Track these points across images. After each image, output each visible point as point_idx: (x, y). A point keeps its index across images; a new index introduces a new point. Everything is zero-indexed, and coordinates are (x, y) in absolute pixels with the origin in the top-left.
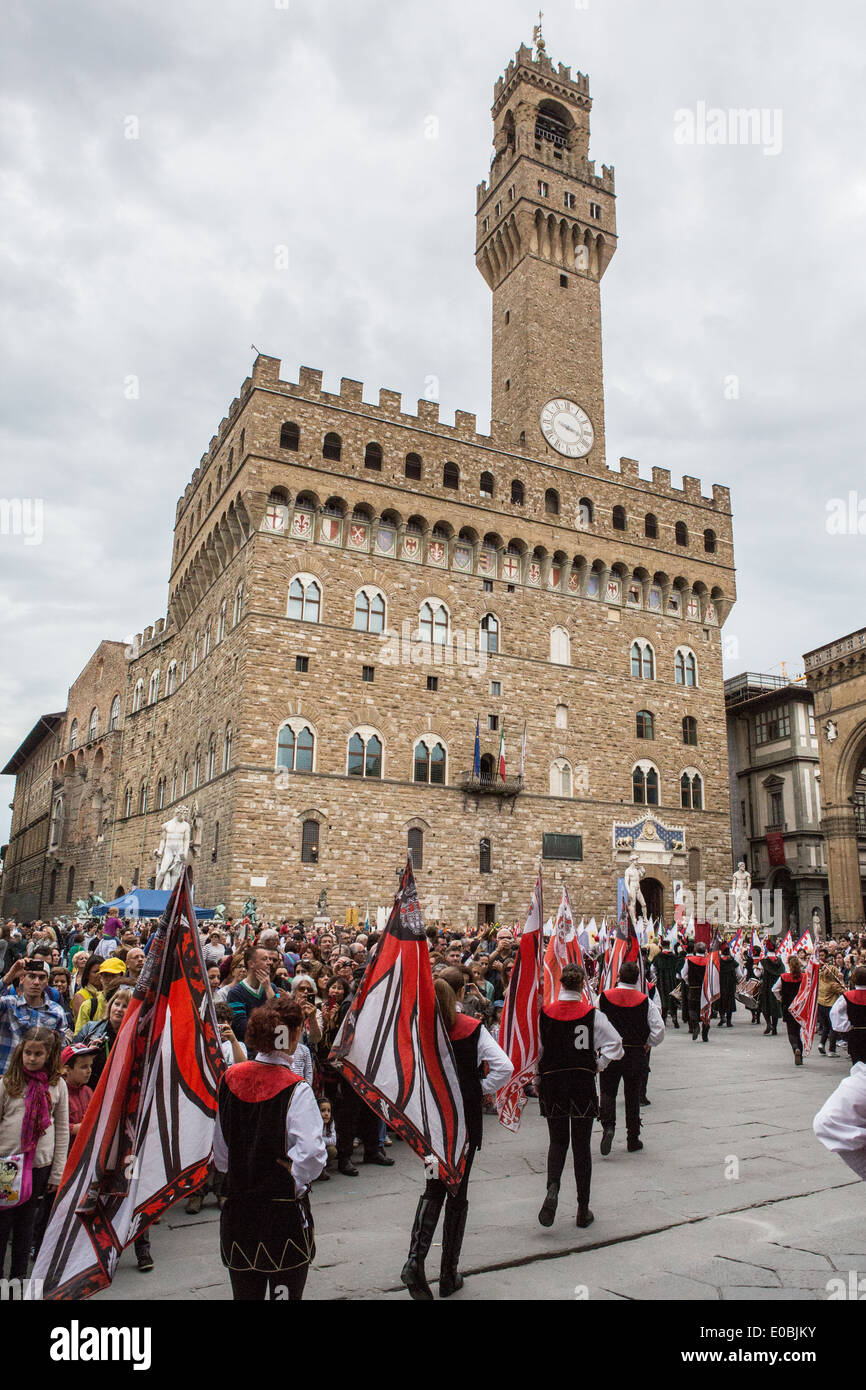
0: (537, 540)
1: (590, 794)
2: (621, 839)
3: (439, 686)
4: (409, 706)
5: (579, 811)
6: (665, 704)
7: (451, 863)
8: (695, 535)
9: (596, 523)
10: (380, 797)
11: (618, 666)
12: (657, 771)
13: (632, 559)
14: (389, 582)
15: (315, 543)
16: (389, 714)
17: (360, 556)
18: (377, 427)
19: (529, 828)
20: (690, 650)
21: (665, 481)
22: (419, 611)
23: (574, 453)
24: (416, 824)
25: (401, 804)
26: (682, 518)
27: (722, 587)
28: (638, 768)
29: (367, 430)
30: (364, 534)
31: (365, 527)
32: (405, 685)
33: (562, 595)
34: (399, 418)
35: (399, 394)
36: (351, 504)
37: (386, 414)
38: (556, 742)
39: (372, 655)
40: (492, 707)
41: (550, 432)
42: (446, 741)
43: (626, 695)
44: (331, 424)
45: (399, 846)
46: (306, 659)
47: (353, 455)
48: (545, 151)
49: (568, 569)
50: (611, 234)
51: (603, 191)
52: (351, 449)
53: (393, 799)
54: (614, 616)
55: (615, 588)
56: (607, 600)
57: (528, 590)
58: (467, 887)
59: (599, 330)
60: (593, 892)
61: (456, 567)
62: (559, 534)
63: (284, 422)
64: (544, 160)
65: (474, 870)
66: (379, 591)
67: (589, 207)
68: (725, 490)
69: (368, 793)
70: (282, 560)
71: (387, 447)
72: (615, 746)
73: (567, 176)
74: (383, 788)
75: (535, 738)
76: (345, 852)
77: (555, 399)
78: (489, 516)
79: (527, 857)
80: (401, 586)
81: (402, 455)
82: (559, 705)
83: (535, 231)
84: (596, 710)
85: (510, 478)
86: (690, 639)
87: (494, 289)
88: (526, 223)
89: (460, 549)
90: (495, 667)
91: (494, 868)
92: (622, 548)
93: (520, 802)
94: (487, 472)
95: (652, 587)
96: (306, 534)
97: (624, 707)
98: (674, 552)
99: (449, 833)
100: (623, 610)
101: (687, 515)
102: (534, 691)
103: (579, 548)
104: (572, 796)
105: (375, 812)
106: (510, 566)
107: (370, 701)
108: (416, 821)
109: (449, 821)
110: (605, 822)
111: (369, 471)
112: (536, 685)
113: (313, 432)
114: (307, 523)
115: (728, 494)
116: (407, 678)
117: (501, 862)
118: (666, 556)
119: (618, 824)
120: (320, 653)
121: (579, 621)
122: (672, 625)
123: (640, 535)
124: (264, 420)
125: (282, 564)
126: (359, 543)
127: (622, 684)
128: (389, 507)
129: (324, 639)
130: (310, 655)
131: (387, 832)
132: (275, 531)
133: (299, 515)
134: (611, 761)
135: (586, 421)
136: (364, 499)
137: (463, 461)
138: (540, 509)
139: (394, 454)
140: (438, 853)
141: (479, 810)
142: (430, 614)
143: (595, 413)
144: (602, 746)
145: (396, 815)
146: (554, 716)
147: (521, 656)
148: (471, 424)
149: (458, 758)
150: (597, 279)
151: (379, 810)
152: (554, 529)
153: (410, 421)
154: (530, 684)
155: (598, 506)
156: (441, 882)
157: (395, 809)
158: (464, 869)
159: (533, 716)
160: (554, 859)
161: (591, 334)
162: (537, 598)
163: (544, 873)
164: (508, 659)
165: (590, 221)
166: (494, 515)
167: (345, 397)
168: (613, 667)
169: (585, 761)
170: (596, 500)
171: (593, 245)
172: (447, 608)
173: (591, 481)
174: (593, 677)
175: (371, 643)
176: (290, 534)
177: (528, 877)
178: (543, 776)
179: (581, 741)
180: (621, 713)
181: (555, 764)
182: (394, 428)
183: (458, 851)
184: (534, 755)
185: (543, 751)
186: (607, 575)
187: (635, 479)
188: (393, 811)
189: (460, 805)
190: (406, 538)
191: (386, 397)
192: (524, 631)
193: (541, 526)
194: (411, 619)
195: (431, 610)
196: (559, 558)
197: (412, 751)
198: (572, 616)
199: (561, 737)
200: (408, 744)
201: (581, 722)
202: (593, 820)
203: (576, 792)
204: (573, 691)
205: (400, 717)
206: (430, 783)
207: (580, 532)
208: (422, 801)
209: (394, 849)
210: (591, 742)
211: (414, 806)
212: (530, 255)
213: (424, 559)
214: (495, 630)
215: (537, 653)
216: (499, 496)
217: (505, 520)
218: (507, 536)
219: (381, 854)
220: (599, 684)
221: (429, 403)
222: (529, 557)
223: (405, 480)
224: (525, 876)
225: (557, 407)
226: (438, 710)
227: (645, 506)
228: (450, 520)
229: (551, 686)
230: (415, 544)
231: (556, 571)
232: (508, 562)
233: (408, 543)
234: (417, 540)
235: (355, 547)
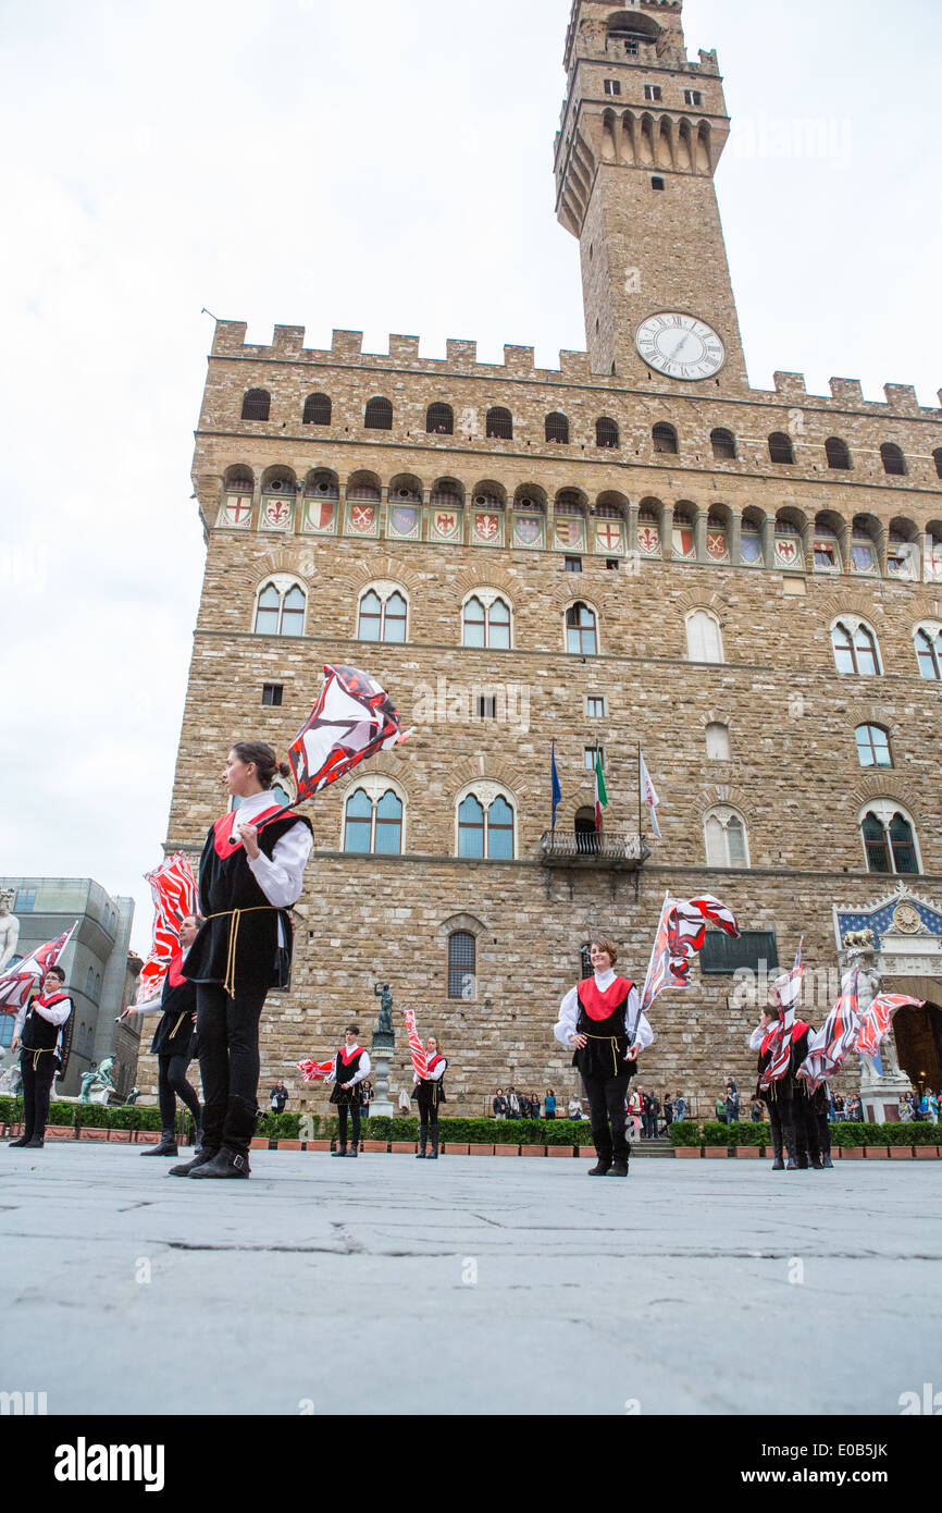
0: (646, 488)
1: (783, 861)
2: (850, 934)
5: (765, 891)
6: (907, 711)
7: (528, 987)
8: (918, 458)
9: (741, 459)
10: (397, 884)
11: (811, 659)
12: (907, 818)
13: (810, 502)
14: (412, 571)
15: (297, 534)
16: (413, 756)
17: (365, 544)
18: (382, 378)
20: (940, 627)
21: (852, 394)
22: (460, 607)
23: (696, 375)
24: (463, 924)
25: (435, 892)
26: (891, 439)
28: (871, 814)
29: (368, 384)
30: (371, 516)
31: (372, 507)
33: (694, 565)
34: (416, 365)
35: (416, 338)
36: (344, 475)
37: (397, 362)
38: (710, 781)
39: (383, 673)
40: (590, 735)
41: (654, 353)
42: (512, 790)
43: (832, 701)
44: (315, 384)
45: (430, 962)
46: (279, 689)
47: (347, 415)
48: (612, 50)
49: (702, 524)
50: (721, 117)
51: (702, 75)
52: (344, 409)
53: (421, 885)
54: (795, 587)
55: (791, 548)
56: (777, 566)
57: (640, 563)
59: (718, 230)
61: (517, 542)
62: (679, 480)
63: (246, 389)
64: (613, 59)
66: (395, 587)
67: (683, 95)
69: (378, 877)
70: (246, 560)
71: (398, 400)
72: (822, 780)
73: (647, 69)
74: (401, 869)
75: (671, 777)
76: (336, 974)
77: (657, 314)
78: (562, 467)
80: (431, 576)
81: (420, 406)
82: (710, 725)
83: (608, 138)
84: (778, 727)
85: (593, 416)
86: (938, 610)
87: (579, 237)
89: (524, 519)
90: (593, 676)
92: (790, 488)
93: (645, 879)
94: (555, 413)
95: (850, 540)
96: (284, 524)
97: (829, 720)
98: (882, 484)
99: (522, 937)
100: (808, 578)
101: (901, 435)
102: (663, 706)
103: (715, 493)
104: (749, 867)
105: (388, 907)
106: (609, 535)
108: (462, 919)
109: (522, 918)
110: (817, 905)
111: (372, 431)
112: (666, 697)
113: (288, 395)
114: (286, 511)
118: (869, 490)
119: (843, 909)
120: (300, 677)
121: (733, 599)
122: (902, 592)
123: (820, 467)
124: (218, 391)
125: (246, 566)
126: (360, 526)
127: (821, 683)
128: (402, 471)
129: (308, 658)
130: (285, 682)
131: (409, 938)
132: (239, 526)
133: (274, 502)
134: (816, 806)
135: (710, 335)
136: (362, 466)
137: (517, 403)
138: (645, 450)
139: (409, 407)
140: (503, 970)
141: (576, 897)
142: (480, 610)
143: (723, 324)
144: (796, 782)
145: (425, 911)
146: (704, 741)
147: (637, 657)
148: (527, 358)
149: (533, 815)
150: (707, 173)
151: (396, 904)
152: (671, 473)
153: (433, 366)
154: (656, 697)
155: (742, 437)
156: (510, 1018)
157: (425, 901)
158: (552, 995)
159: (664, 745)
160: (724, 973)
161: (709, 236)
162: (655, 572)
163: (707, 999)
164: (614, 663)
165: (686, 109)
166: (569, 465)
167: (336, 350)
168: (802, 661)
169: (768, 809)
170: (738, 428)
171: (694, 134)
172: (507, 601)
173: (727, 406)
174: (768, 678)
175: (383, 656)
176: (261, 526)
177: (674, 1005)
178: (690, 837)
179: (755, 777)
180: (826, 729)
181: (713, 816)
182: (407, 377)
183: (539, 966)
184: (672, 805)
185: (687, 797)
186: (770, 529)
187: (802, 396)
188: (420, 904)
189: (540, 891)
190: (437, 514)
191: (398, 344)
192: (639, 621)
193: (648, 471)
194: (448, 620)
195: (482, 605)
196: (685, 512)
197: (453, 809)
198: (720, 593)
199: (718, 772)
200: (445, 799)
201: (753, 747)
202: (792, 904)
203: (756, 858)
204: (733, 702)
205: (433, 760)
206: (486, 857)
207: (714, 473)
208: (471, 886)
209: (422, 967)
210: (776, 778)
211: (458, 896)
212: (604, 164)
213: (466, 537)
214: (591, 624)
215: (661, 650)
216: (576, 440)
217: (588, 469)
218: (593, 490)
219: (399, 974)
220: (778, 688)
221: (462, 342)
222: (633, 517)
223: (426, 436)
224: (670, 1005)
225: (662, 322)
226: (496, 744)
227: (823, 428)
228: (500, 479)
229: (693, 697)
230: (451, 521)
231: (684, 533)
232: (602, 528)
233: (440, 520)
234: (455, 515)
235: (358, 532)
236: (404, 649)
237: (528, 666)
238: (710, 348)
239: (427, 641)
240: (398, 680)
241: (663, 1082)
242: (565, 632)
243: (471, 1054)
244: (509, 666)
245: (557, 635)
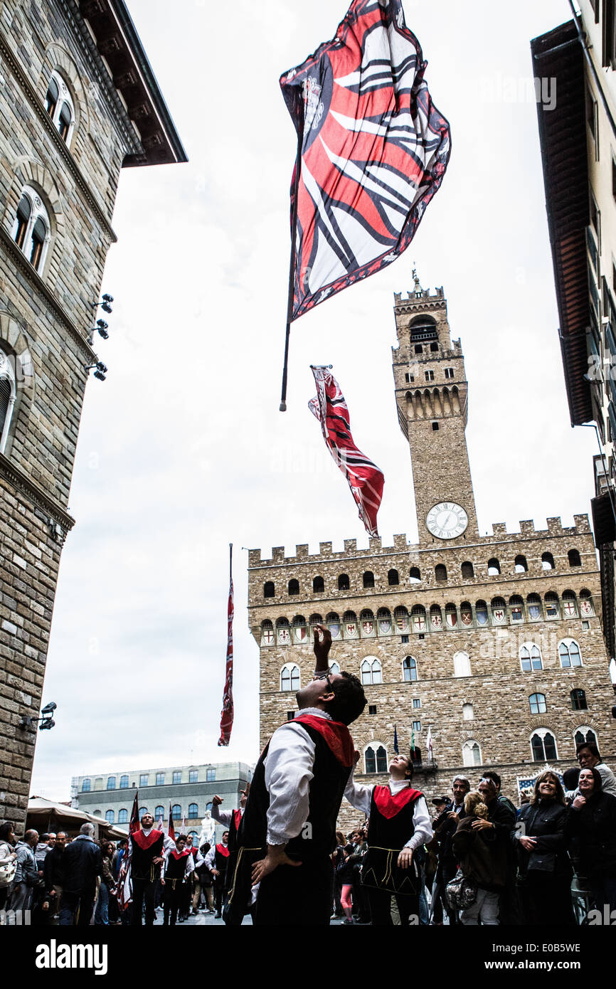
0: (431, 601)
1: (496, 761)
3: (377, 711)
4: (358, 727)
6: (553, 685)
8: (561, 556)
9: (475, 576)
11: (509, 667)
12: (552, 734)
13: (507, 592)
14: (339, 654)
15: (293, 645)
18: (319, 567)
21: (529, 528)
22: (359, 668)
23: (454, 535)
26: (548, 549)
28: (535, 735)
29: (312, 571)
33: (459, 631)
34: (331, 557)
35: (331, 543)
36: (307, 617)
37: (324, 557)
38: (465, 730)
40: (415, 716)
41: (435, 528)
42: (385, 744)
43: (518, 686)
44: (292, 575)
47: (306, 588)
49: (459, 611)
50: (463, 382)
51: (454, 357)
52: (304, 585)
55: (501, 614)
56: (495, 624)
57: (434, 634)
59: (465, 447)
61: (381, 633)
62: (447, 593)
63: (264, 583)
67: (444, 373)
70: (274, 659)
71: (326, 576)
72: (513, 723)
73: (426, 361)
75: (448, 730)
77: (436, 504)
78: (396, 597)
81: (335, 578)
84: (494, 702)
85: (409, 567)
86: (572, 632)
89: (383, 621)
90: (415, 690)
92: (498, 587)
93: (439, 775)
94: (392, 570)
95: (528, 605)
96: (287, 641)
97: (517, 695)
98: (542, 576)
100: (509, 627)
101: (551, 546)
102: (444, 699)
103: (463, 597)
104: (482, 765)
106: (419, 622)
110: (510, 778)
111: (316, 594)
112: (445, 695)
113: (281, 582)
114: (287, 635)
119: (521, 779)
121: (474, 645)
122: (554, 626)
123: (511, 573)
124: (254, 586)
125: (275, 662)
127: (514, 678)
128: (330, 611)
132: (270, 644)
133: (282, 631)
134: (510, 735)
135: (461, 511)
136: (314, 611)
137: (376, 568)
138: (432, 581)
139: (330, 579)
143: (466, 502)
144: (501, 726)
146: (462, 712)
147: (433, 679)
148: (379, 543)
152: (443, 590)
153: (338, 556)
154: (441, 695)
155: (476, 564)
159: (445, 716)
161: (461, 452)
162: (440, 637)
164: (423, 683)
165: (446, 382)
166: (399, 595)
167: (298, 556)
168: (505, 669)
169: (490, 739)
170: (474, 560)
171: (451, 395)
172: (379, 661)
173: (469, 549)
174: (490, 680)
176: (278, 643)
178: (457, 755)
179: (484, 725)
180: (516, 699)
181: (466, 745)
182: (328, 564)
184: (449, 742)
185: (455, 738)
186: (490, 608)
187: (505, 536)
190: (347, 625)
191: (323, 547)
192: (433, 662)
193: (433, 591)
196: (451, 607)
198: (469, 642)
199: (468, 726)
201: (483, 712)
203: (484, 762)
204: (475, 693)
207: (463, 586)
210: (493, 725)
212: (410, 421)
213: (360, 635)
214: (414, 666)
215: (444, 674)
216: (401, 582)
217: (407, 596)
218: (410, 605)
220: (495, 683)
221: (350, 540)
222: (429, 613)
223: (339, 592)
225: (438, 509)
226: (378, 726)
227: (514, 551)
228: (370, 608)
229: (457, 693)
230: (353, 627)
231: (451, 617)
232: (416, 621)
233: (349, 628)
234: (354, 625)
237: (388, 689)
238: (461, 518)
242: (403, 671)
244: (381, 691)
245: (399, 674)
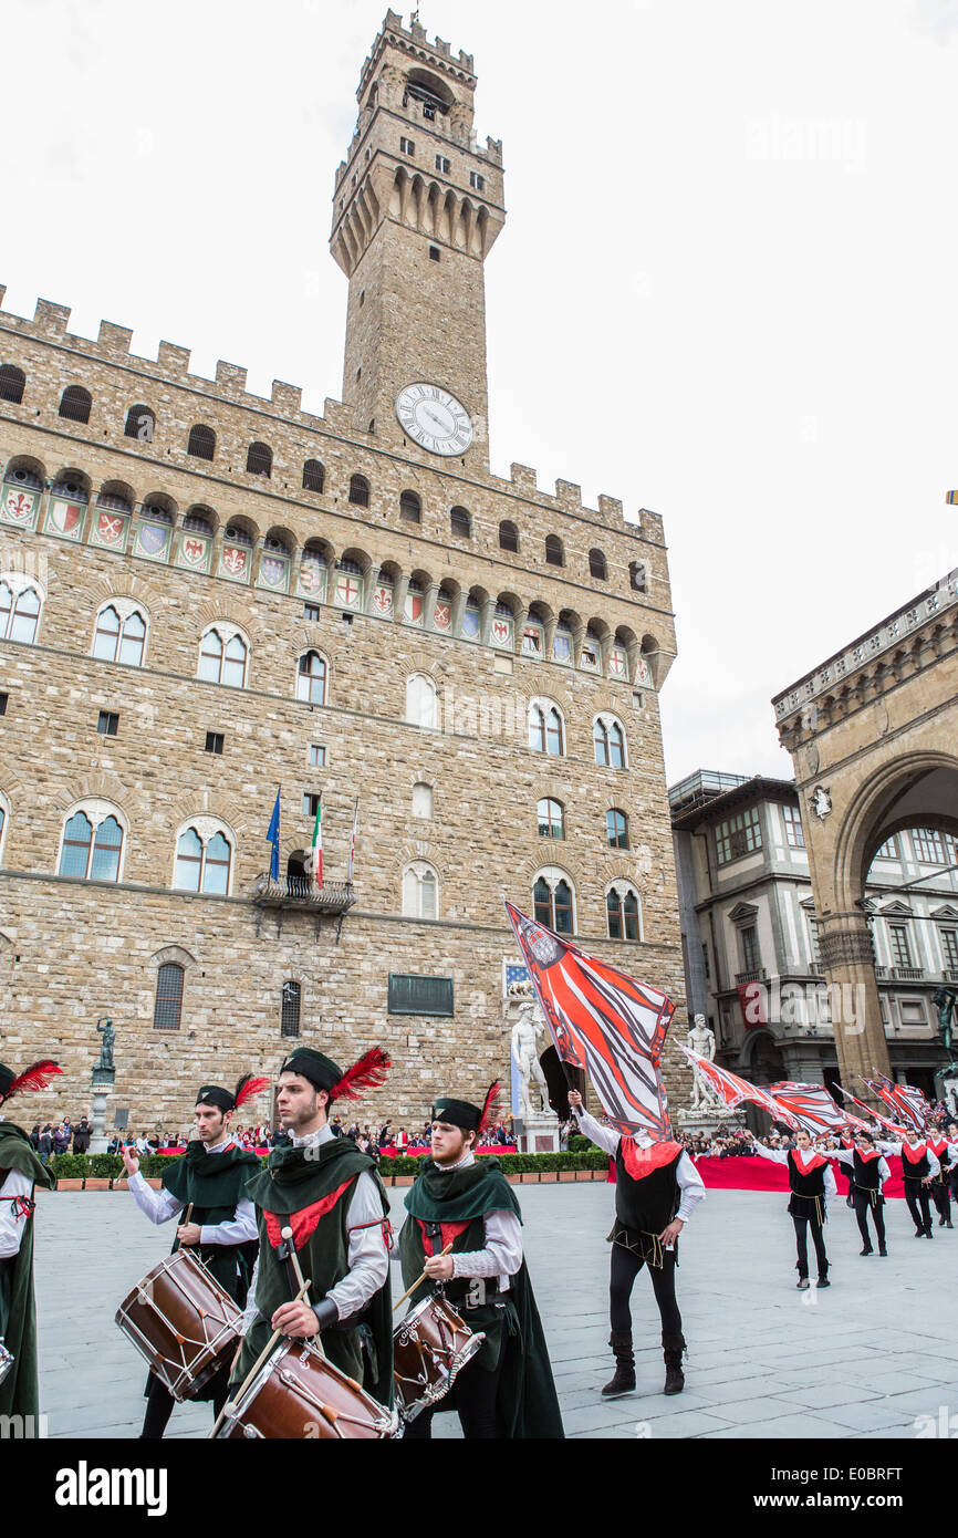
0: (388, 552)
1: (467, 915)
2: (515, 985)
3: (225, 747)
4: (173, 774)
5: (449, 941)
6: (581, 790)
7: (231, 1020)
8: (616, 566)
9: (474, 539)
10: (112, 912)
12: (570, 884)
13: (527, 590)
14: (154, 594)
15: (38, 533)
16: (139, 785)
17: (110, 557)
18: (148, 386)
19: (366, 967)
20: (616, 719)
21: (573, 498)
22: (199, 639)
23: (445, 451)
24: (174, 956)
25: (149, 923)
26: (599, 545)
27: (657, 635)
28: (542, 879)
29: (133, 388)
30: (119, 528)
31: (122, 519)
32: (169, 742)
34: (184, 380)
35: (188, 351)
36: (98, 482)
37: (166, 372)
38: (412, 837)
39: (116, 696)
40: (310, 782)
41: (411, 421)
42: (232, 828)
43: (522, 775)
44: (77, 375)
45: (139, 992)
46: (3, 697)
47: (108, 417)
48: (411, 109)
49: (433, 596)
50: (498, 208)
51: (487, 162)
52: (104, 409)
53: (135, 914)
54: (503, 666)
55: (505, 629)
56: (491, 644)
57: (373, 622)
58: (258, 1058)
59: (481, 313)
60: (472, 1067)
61: (261, 582)
62: (419, 548)
64: (411, 118)
65: (271, 1032)
66: (136, 607)
67: (468, 175)
68: (657, 518)
69: (93, 904)
71: (162, 412)
72: (506, 846)
73: (440, 139)
74: (117, 898)
75: (379, 830)
76: (41, 1000)
77: (417, 383)
78: (315, 516)
79: (361, 1012)
80: (174, 602)
81: (184, 425)
82: (418, 785)
83: (396, 194)
84: (476, 794)
85: (349, 471)
86: (615, 704)
87: (349, 276)
88: (383, 181)
89: (271, 559)
90: (318, 725)
91: (306, 1029)
92: (513, 575)
93: (348, 923)
94: (314, 460)
95: (556, 631)
96: (25, 520)
98: (587, 585)
99: (230, 972)
100: (515, 659)
101: (606, 544)
102: (380, 762)
103: (448, 568)
104: (437, 919)
105: (101, 935)
106: (348, 589)
107: (107, 763)
108: (174, 950)
109: (231, 953)
110: (490, 957)
111: (131, 440)
112: (382, 754)
113: (46, 380)
114: (28, 506)
115: (660, 522)
116: (173, 732)
117: (317, 1019)
118: (576, 589)
119: (511, 961)
120: (29, 688)
121: (450, 669)
122: (589, 684)
123: (539, 560)
127: (515, 758)
128: (158, 489)
129: (36, 668)
130: (11, 691)
131: (120, 967)
133: (17, 494)
134: (499, 868)
135: (462, 415)
136: (118, 476)
137: (279, 443)
138: (392, 514)
139: (173, 423)
140: (209, 1003)
141: (282, 936)
142: (218, 644)
143: (474, 402)
144: (484, 845)
145: (138, 942)
146: (411, 799)
147: (360, 712)
148: (294, 398)
149: (250, 854)
150: (479, 257)
151: (109, 932)
152: (413, 541)
153: (202, 385)
154: (373, 752)
155: (477, 518)
156: (212, 1050)
157: (138, 932)
158: (253, 1029)
159: (375, 798)
160: (407, 1014)
161: (471, 317)
162: (385, 633)
163: (391, 1037)
164: (339, 715)
165: (470, 191)
166: (321, 515)
167: (102, 344)
169: (459, 867)
170: (476, 510)
171: (474, 217)
172: (245, 639)
173: (468, 486)
174: (471, 747)
175: (118, 678)
177: (362, 1042)
178: (390, 887)
179: (452, 837)
180: (514, 799)
181: (411, 869)
182: (174, 390)
183: (244, 1000)
184: (377, 856)
185: (391, 849)
186: (491, 610)
187: (532, 491)
188: (133, 934)
189: (250, 928)
190: (187, 539)
191: (168, 352)
192: (366, 678)
193: (392, 534)
194: (186, 650)
195: (220, 640)
196: (419, 581)
197: (173, 841)
198: (440, 662)
199: (420, 830)
200: (167, 830)
201: (452, 809)
202: (470, 955)
203: (445, 911)
204: (440, 765)
205: (157, 790)
206: (201, 892)
207: (451, 549)
208: (185, 919)
209: (130, 997)
210: (468, 840)
211: (172, 928)
212: (390, 220)
214: (321, 675)
215: (384, 709)
216: (331, 492)
217: (339, 523)
218: (341, 545)
219: (106, 1004)
220: (480, 757)
221: (234, 367)
222: (374, 577)
223: (187, 458)
224: (358, 1042)
225: (422, 393)
226: (221, 782)
227: (546, 524)
228: (254, 517)
229: (407, 757)
230: (200, 548)
231: (415, 599)
232: (342, 582)
233: (189, 545)
234: (204, 543)
235: (103, 543)
236: (139, 673)
237: (259, 707)
238: (461, 428)
239: (164, 669)
240: (130, 705)
241: (346, 1112)
242: (297, 678)
243: (171, 1084)
244: (241, 705)
245: (290, 680)
